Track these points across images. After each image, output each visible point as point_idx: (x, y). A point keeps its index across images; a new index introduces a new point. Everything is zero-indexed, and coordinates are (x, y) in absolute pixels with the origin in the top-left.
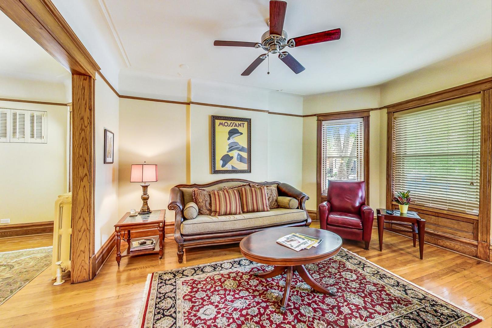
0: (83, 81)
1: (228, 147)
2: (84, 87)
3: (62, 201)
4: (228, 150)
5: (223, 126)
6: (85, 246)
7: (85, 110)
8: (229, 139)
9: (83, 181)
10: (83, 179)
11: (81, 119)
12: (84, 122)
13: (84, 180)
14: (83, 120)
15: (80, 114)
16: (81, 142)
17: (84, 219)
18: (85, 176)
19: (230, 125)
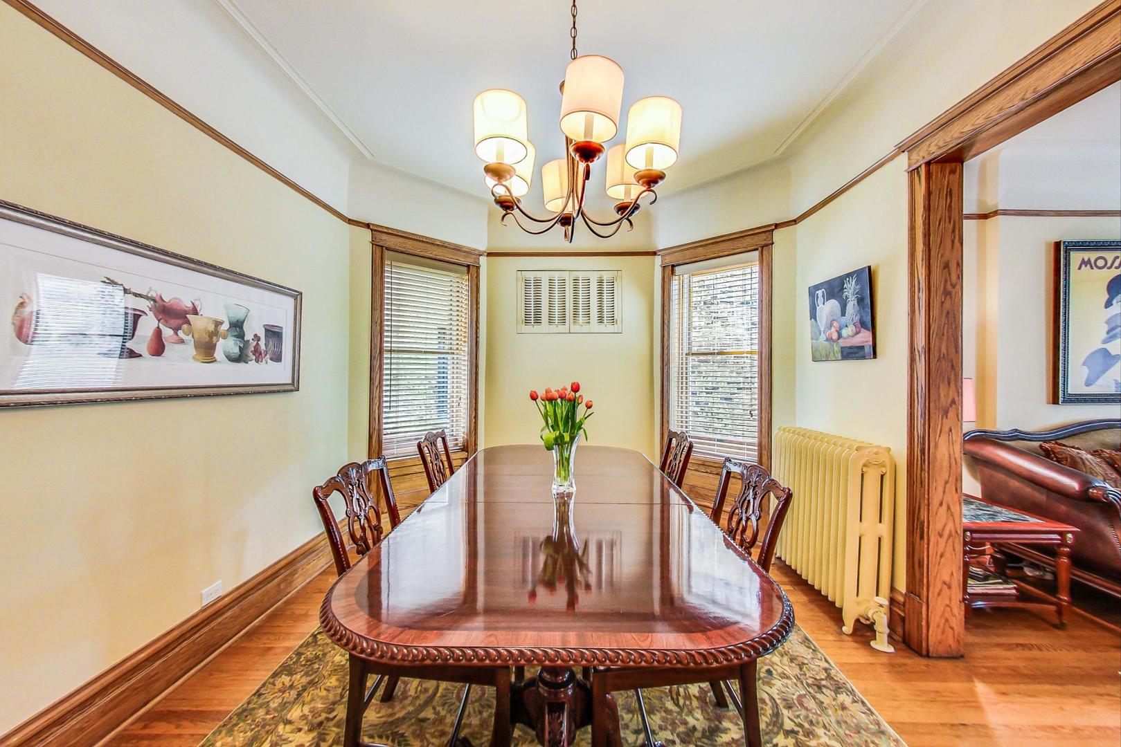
0: (948, 177)
1: (1106, 328)
2: (951, 190)
3: (868, 460)
4: (1104, 335)
5: (1092, 268)
6: (952, 574)
7: (953, 246)
8: (1108, 304)
9: (947, 417)
10: (947, 412)
11: (944, 268)
12: (950, 274)
13: (949, 415)
14: (949, 271)
15: (942, 257)
16: (945, 324)
17: (949, 508)
18: (951, 406)
19: (1113, 262)
